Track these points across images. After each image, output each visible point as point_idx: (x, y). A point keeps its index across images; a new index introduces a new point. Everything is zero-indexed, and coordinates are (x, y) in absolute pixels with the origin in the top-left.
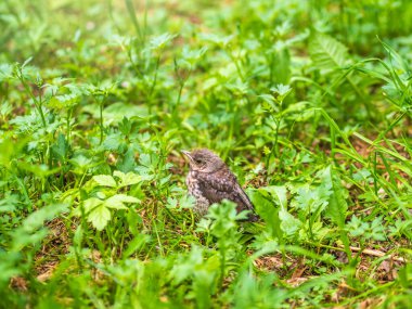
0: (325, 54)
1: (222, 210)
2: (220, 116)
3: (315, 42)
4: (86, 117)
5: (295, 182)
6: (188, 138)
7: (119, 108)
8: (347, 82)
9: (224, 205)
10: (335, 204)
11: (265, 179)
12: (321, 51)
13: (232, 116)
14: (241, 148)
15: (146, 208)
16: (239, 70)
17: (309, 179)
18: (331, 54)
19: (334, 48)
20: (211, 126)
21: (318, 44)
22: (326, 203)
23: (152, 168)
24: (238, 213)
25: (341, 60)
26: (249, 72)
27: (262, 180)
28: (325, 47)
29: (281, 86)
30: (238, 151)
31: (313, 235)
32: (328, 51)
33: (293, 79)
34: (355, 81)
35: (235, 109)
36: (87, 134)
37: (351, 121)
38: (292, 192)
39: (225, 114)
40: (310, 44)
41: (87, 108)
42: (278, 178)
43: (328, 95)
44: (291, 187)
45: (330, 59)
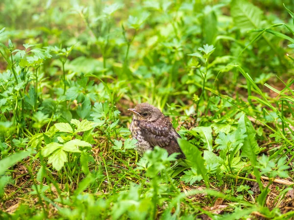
0: (245, 16)
1: (155, 155)
2: (161, 68)
3: (236, 7)
4: (56, 69)
5: (219, 123)
6: (137, 85)
7: (82, 61)
8: (262, 38)
9: (156, 151)
10: (248, 145)
11: (195, 121)
12: (241, 14)
13: (170, 68)
14: (178, 93)
15: (99, 147)
16: (175, 31)
17: (230, 120)
18: (249, 16)
19: (252, 12)
20: (154, 76)
21: (238, 9)
22: (242, 145)
23: (103, 115)
24: (169, 155)
25: (258, 20)
26: (183, 32)
27: (193, 122)
28: (244, 10)
29: (206, 46)
30: (176, 95)
31: (232, 169)
32: (246, 14)
33: (219, 37)
34: (269, 38)
35: (173, 62)
36: (55, 84)
37: (267, 69)
38: (216, 132)
39: (165, 66)
40: (232, 9)
41: (56, 62)
42: (205, 120)
43: (247, 50)
44: (215, 128)
45: (248, 20)
